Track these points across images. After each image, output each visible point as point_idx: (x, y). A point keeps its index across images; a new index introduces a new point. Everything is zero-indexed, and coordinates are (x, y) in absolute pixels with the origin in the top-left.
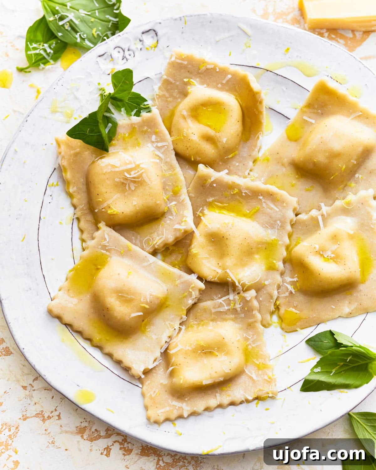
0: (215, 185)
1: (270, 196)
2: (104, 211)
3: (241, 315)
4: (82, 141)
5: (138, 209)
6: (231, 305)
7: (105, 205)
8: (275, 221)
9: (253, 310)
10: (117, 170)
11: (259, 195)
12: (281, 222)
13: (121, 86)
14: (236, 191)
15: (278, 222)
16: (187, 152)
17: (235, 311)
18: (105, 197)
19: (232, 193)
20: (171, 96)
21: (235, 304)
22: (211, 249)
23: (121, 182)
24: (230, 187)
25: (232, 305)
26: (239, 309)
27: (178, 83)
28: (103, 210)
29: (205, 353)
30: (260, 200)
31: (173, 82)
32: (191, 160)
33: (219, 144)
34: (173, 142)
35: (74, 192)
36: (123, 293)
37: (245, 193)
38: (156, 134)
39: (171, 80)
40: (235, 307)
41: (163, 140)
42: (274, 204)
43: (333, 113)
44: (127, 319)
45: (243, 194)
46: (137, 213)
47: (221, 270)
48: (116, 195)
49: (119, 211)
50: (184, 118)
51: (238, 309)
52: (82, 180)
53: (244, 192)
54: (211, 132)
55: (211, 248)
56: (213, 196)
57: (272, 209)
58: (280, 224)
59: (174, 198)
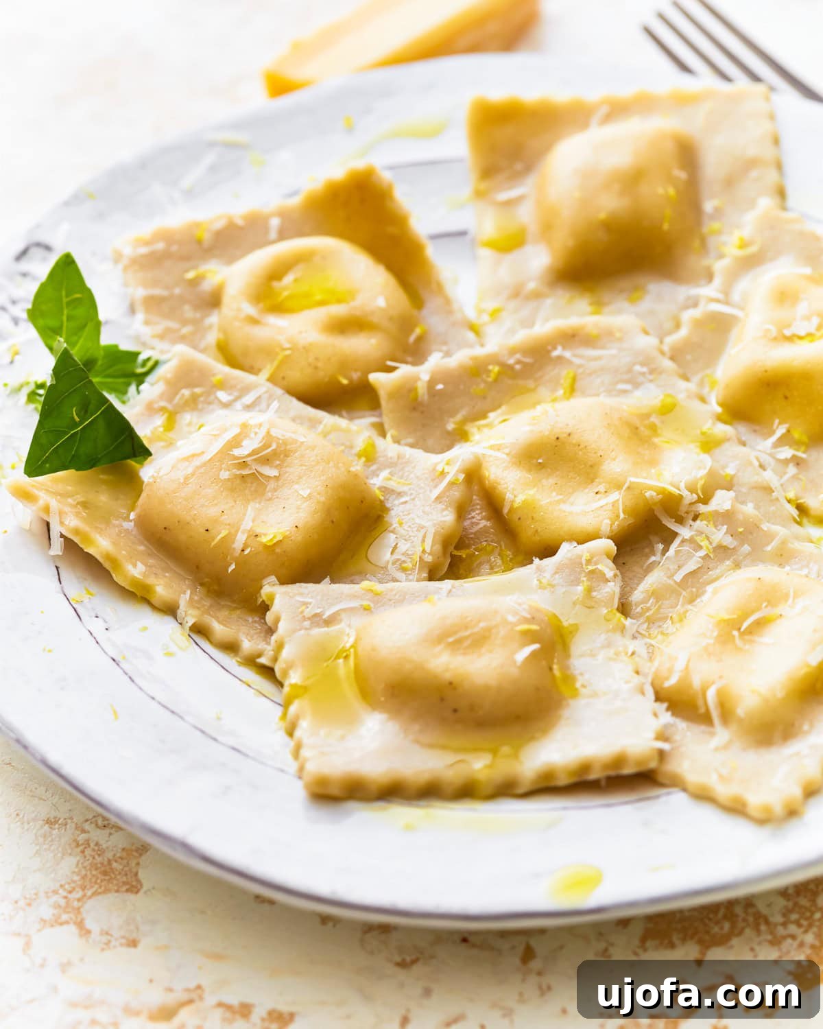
0: (440, 387)
1: (571, 338)
2: (251, 551)
3: (742, 549)
4: (73, 470)
5: (323, 499)
6: (702, 544)
7: (241, 539)
8: (630, 371)
9: (756, 525)
10: (207, 457)
11: (549, 352)
12: (642, 365)
13: (69, 318)
14: (495, 369)
15: (638, 368)
16: (321, 374)
17: (722, 551)
18: (228, 522)
19: (490, 379)
20: (185, 322)
21: (708, 538)
22: (554, 482)
23: (236, 476)
24: (476, 371)
25: (704, 543)
26: (729, 541)
27: (177, 291)
28: (246, 552)
29: (750, 631)
30: (560, 358)
31: (165, 293)
32: (343, 386)
33: (375, 319)
34: (271, 379)
35: (144, 574)
36: (455, 633)
37: (519, 362)
38: (222, 385)
39: (158, 292)
40: (714, 545)
41: (246, 390)
42: (594, 347)
43: (548, 148)
44: (514, 672)
45: (518, 367)
46: (328, 511)
47: (617, 493)
48: (249, 508)
49: (286, 529)
50: (254, 321)
51: (725, 544)
52: (142, 548)
53: (511, 361)
54: (338, 310)
55: (551, 481)
56: (452, 414)
57: (599, 358)
58: (645, 369)
59: (374, 467)
